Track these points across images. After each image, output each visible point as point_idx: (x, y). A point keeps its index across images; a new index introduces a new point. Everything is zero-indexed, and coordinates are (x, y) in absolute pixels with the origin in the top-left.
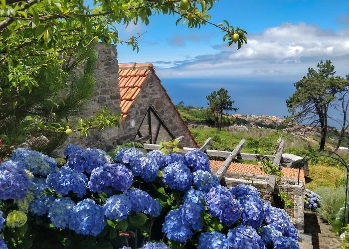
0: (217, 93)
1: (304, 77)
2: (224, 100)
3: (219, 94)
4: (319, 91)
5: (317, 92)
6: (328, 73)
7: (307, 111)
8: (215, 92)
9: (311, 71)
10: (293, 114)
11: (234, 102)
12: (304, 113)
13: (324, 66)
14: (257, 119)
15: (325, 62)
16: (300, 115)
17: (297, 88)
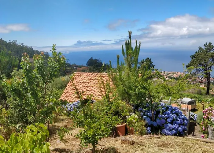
0: (145, 61)
1: (196, 52)
2: (150, 65)
3: (146, 61)
4: (205, 60)
5: (204, 61)
6: (210, 50)
7: (198, 71)
8: (143, 60)
9: (200, 49)
10: (190, 73)
11: (155, 66)
12: (197, 73)
13: (208, 46)
14: (168, 74)
15: (208, 43)
16: (194, 74)
17: (192, 58)
